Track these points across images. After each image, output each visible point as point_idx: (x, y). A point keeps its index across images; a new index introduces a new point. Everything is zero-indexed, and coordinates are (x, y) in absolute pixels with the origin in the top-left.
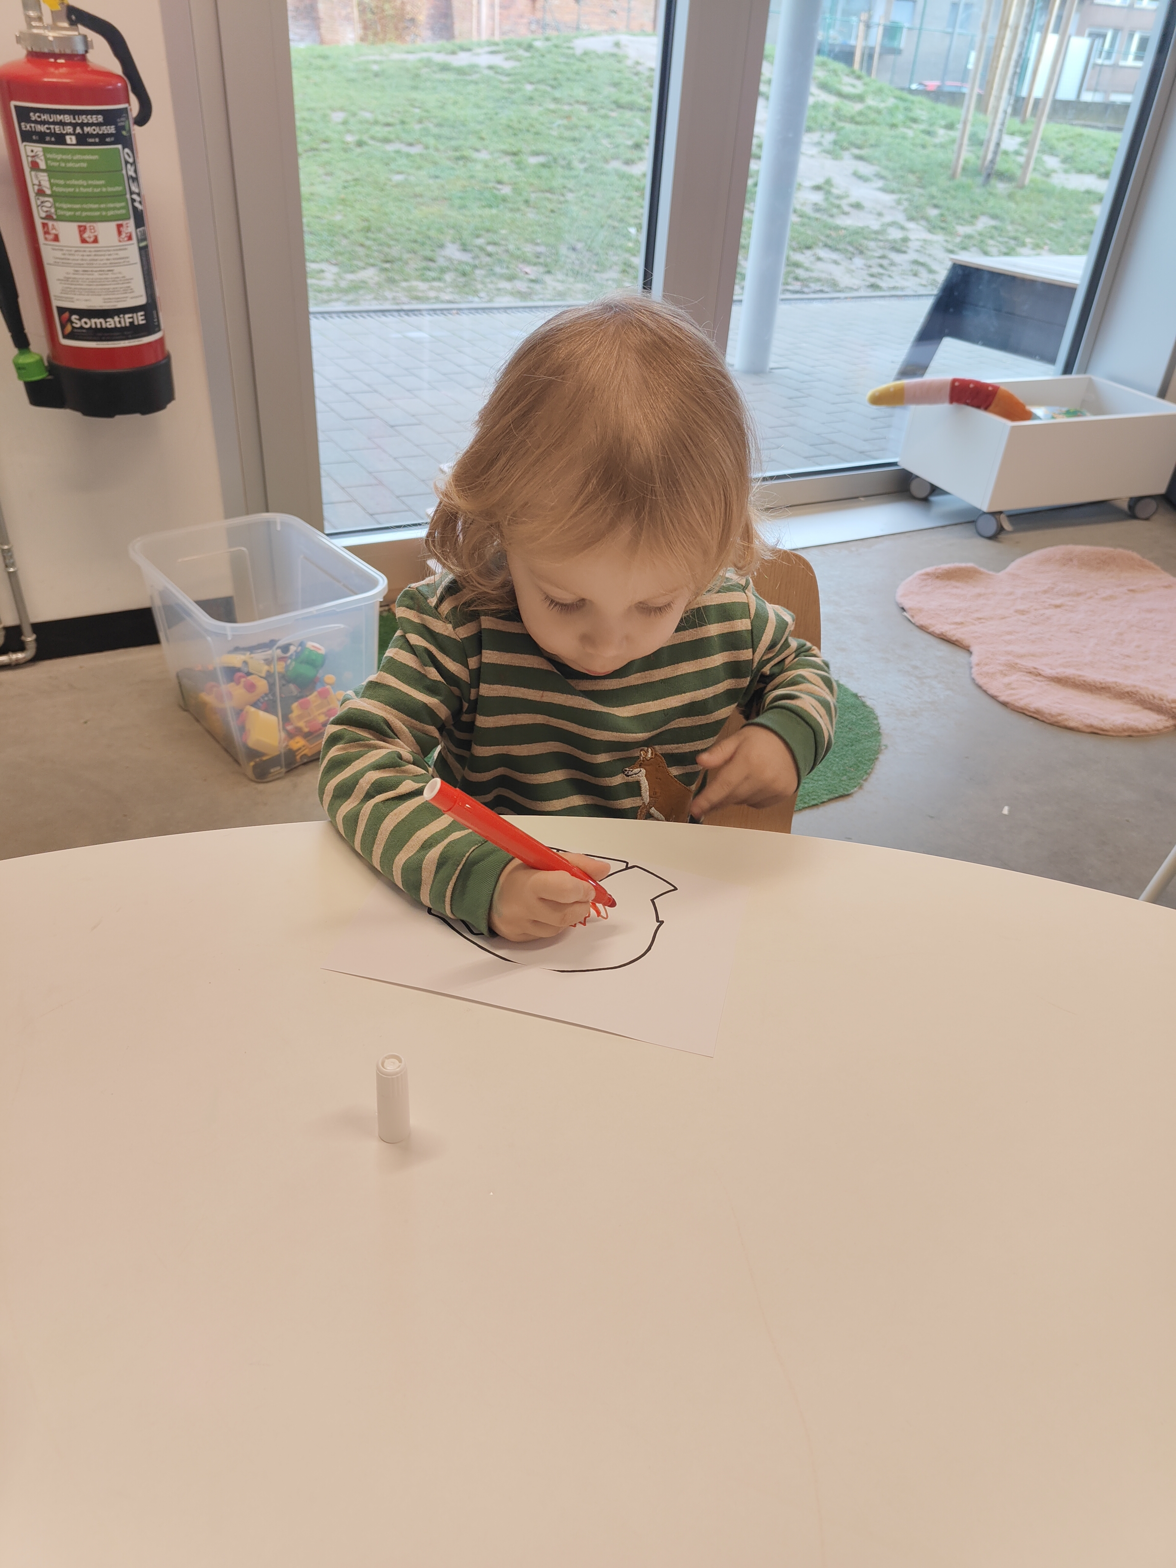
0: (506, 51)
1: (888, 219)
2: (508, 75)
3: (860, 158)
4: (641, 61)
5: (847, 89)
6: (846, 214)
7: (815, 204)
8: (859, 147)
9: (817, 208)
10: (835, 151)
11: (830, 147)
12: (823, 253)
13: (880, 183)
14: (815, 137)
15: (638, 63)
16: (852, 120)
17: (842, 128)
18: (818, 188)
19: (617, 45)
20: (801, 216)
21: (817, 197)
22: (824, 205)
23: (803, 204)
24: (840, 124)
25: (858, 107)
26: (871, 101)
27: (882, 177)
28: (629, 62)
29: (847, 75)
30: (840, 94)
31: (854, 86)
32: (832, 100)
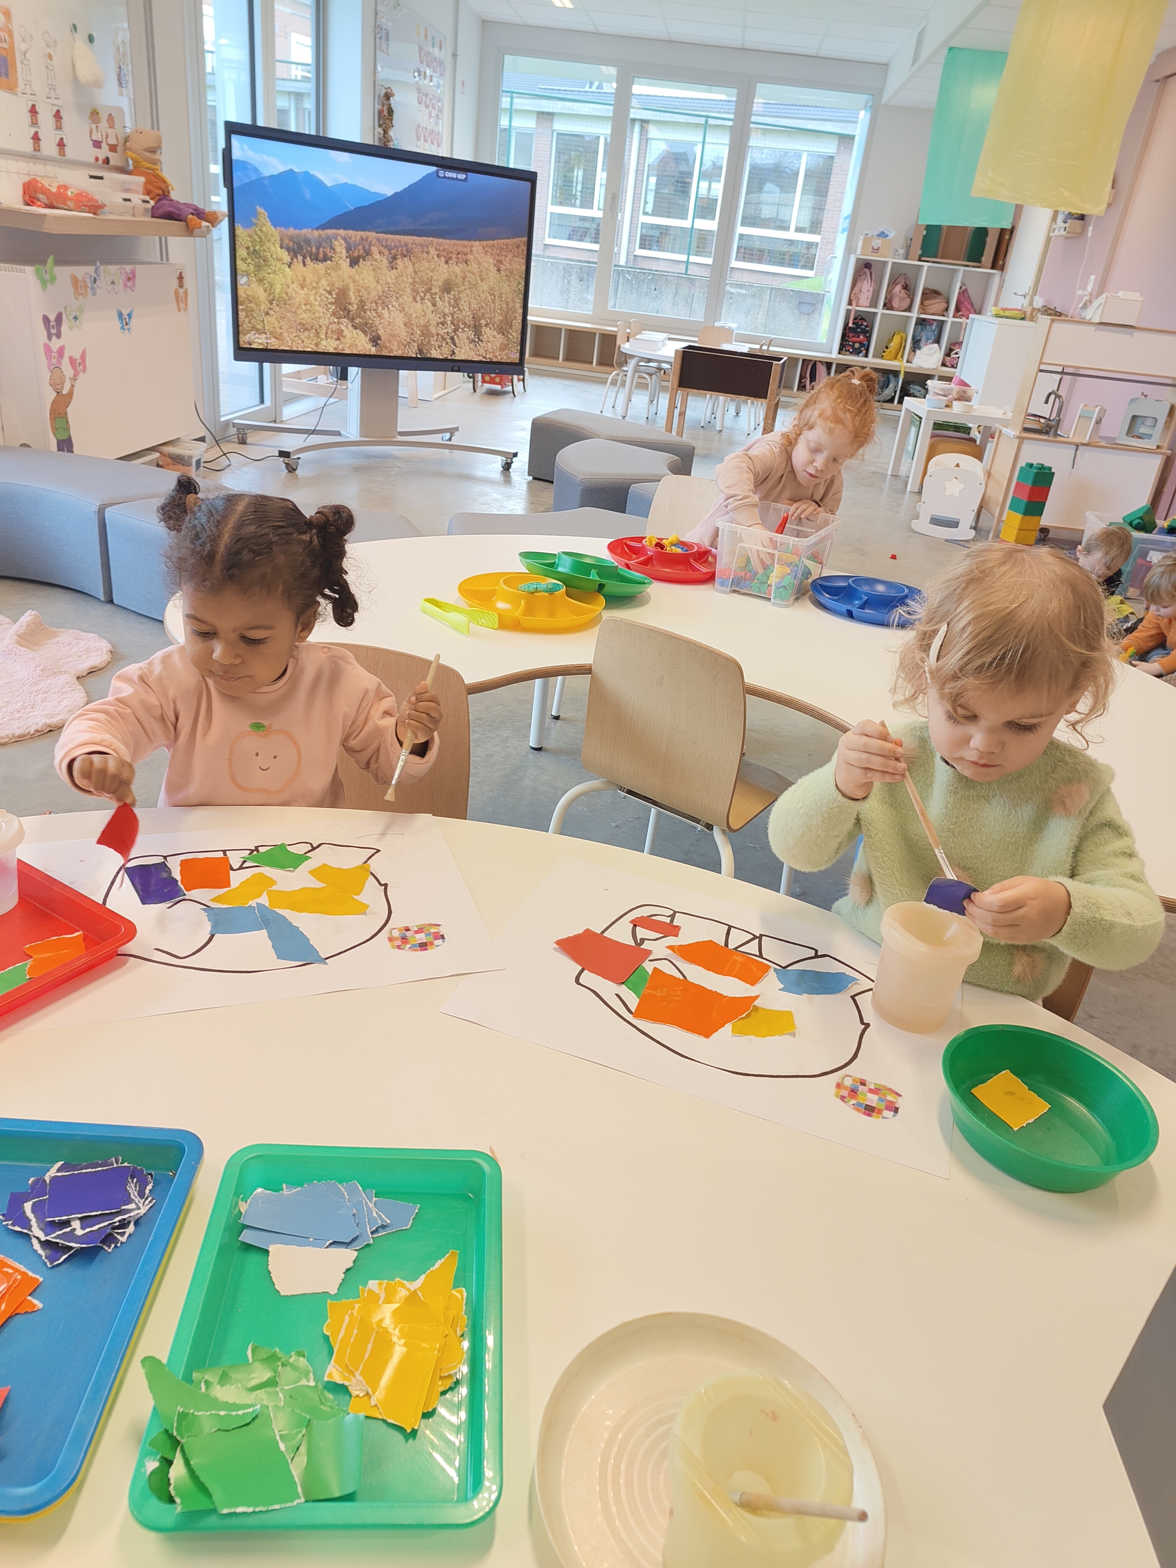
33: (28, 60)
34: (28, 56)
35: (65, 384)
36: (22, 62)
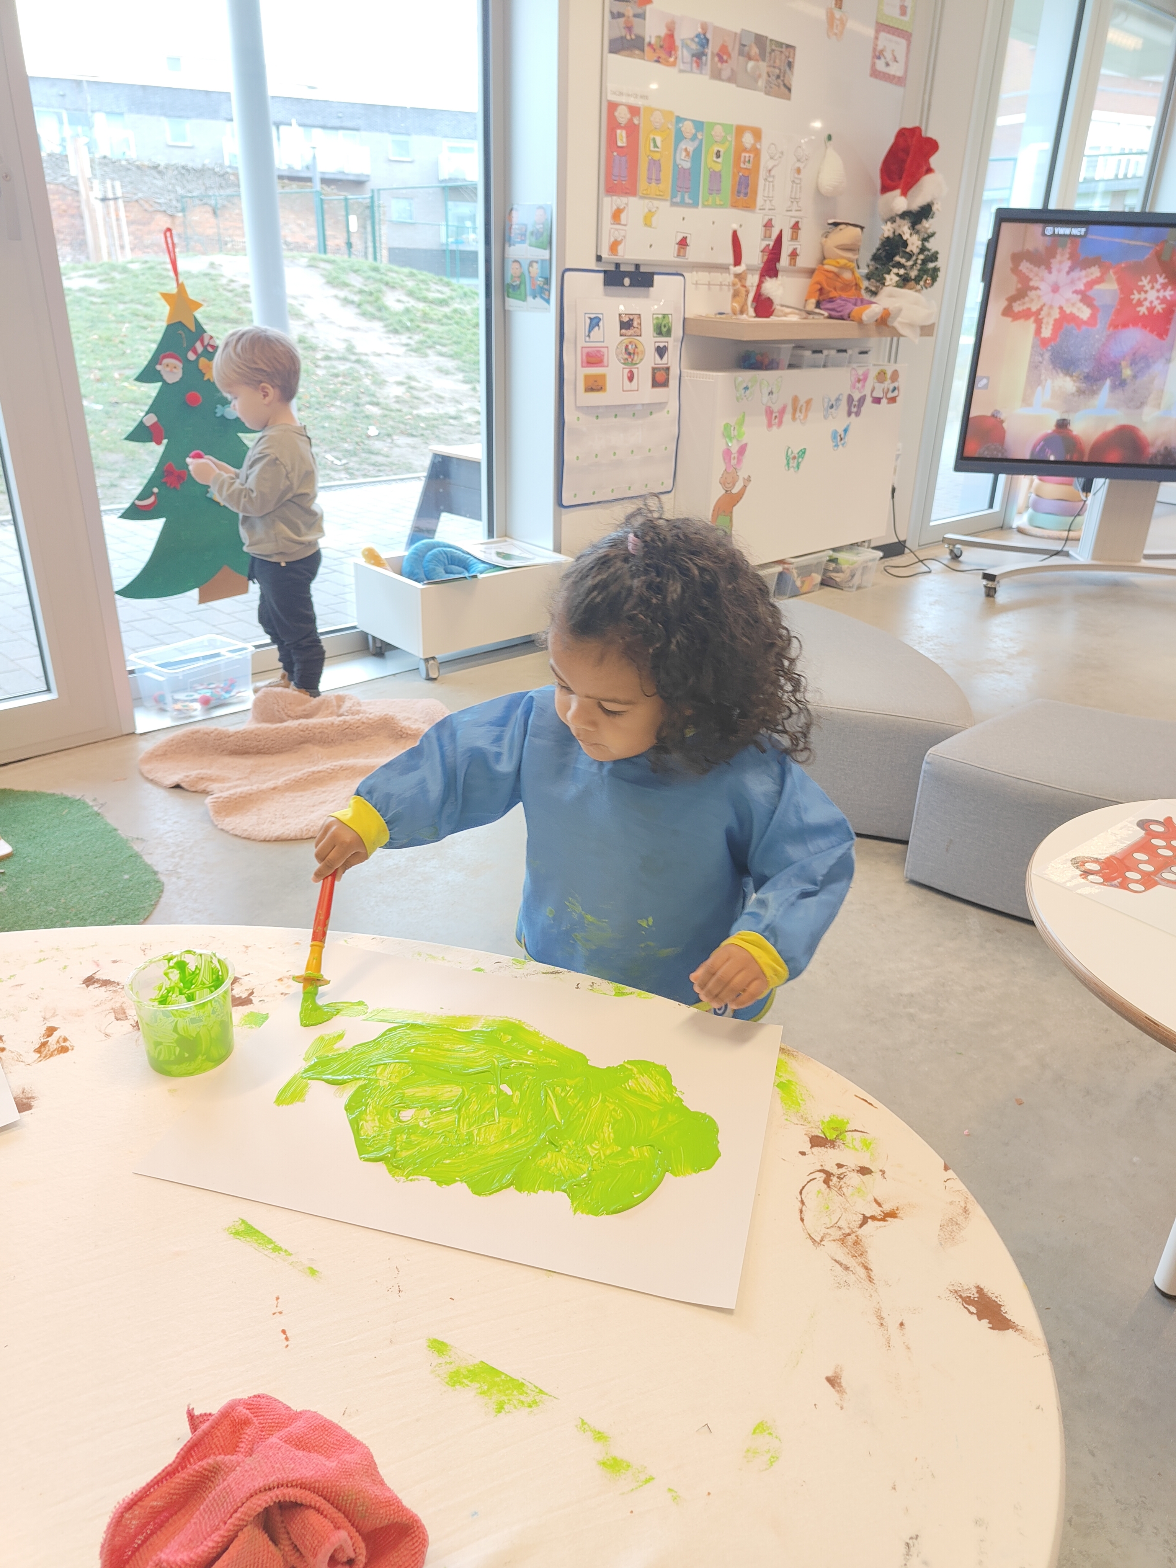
0: (100, 274)
1: (465, 406)
2: (100, 297)
3: (441, 354)
4: (234, 279)
5: (431, 295)
6: (427, 403)
7: (397, 397)
8: (444, 345)
9: (398, 400)
10: (419, 350)
11: (415, 346)
12: (401, 440)
13: (460, 376)
14: (404, 339)
15: (232, 281)
16: (439, 322)
17: (426, 329)
18: (401, 383)
19: (212, 265)
20: (383, 409)
21: (400, 391)
22: (406, 397)
23: (385, 398)
24: (424, 325)
25: (447, 310)
26: (456, 305)
27: (463, 371)
28: (224, 281)
29: (436, 283)
30: (425, 300)
31: (442, 293)
32: (421, 306)
33: (773, 177)
34: (772, 173)
35: (737, 484)
36: (766, 180)
